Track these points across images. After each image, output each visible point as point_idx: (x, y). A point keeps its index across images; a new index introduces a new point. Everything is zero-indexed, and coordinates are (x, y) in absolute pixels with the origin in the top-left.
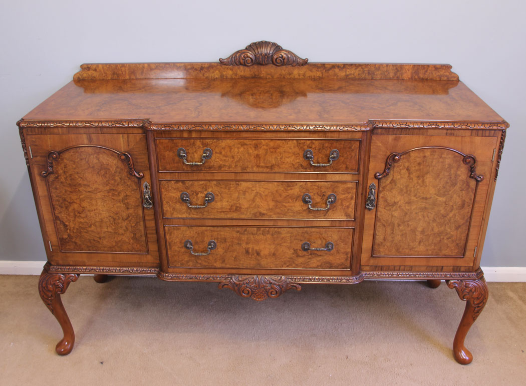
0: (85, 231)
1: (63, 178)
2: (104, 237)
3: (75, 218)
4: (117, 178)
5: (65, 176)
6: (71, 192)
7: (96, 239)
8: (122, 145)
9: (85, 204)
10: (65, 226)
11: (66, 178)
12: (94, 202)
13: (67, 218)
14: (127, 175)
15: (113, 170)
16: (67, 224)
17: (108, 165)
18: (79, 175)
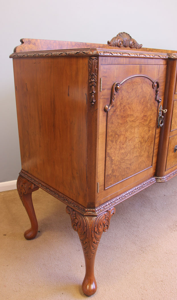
0: (124, 160)
1: (119, 110)
2: (133, 162)
3: (119, 150)
4: (149, 105)
5: (120, 109)
6: (121, 124)
7: (129, 166)
8: (156, 75)
9: (128, 134)
10: (112, 160)
11: (120, 110)
12: (133, 131)
13: (114, 152)
14: (154, 101)
15: (148, 98)
16: (113, 158)
17: (146, 93)
18: (129, 105)
